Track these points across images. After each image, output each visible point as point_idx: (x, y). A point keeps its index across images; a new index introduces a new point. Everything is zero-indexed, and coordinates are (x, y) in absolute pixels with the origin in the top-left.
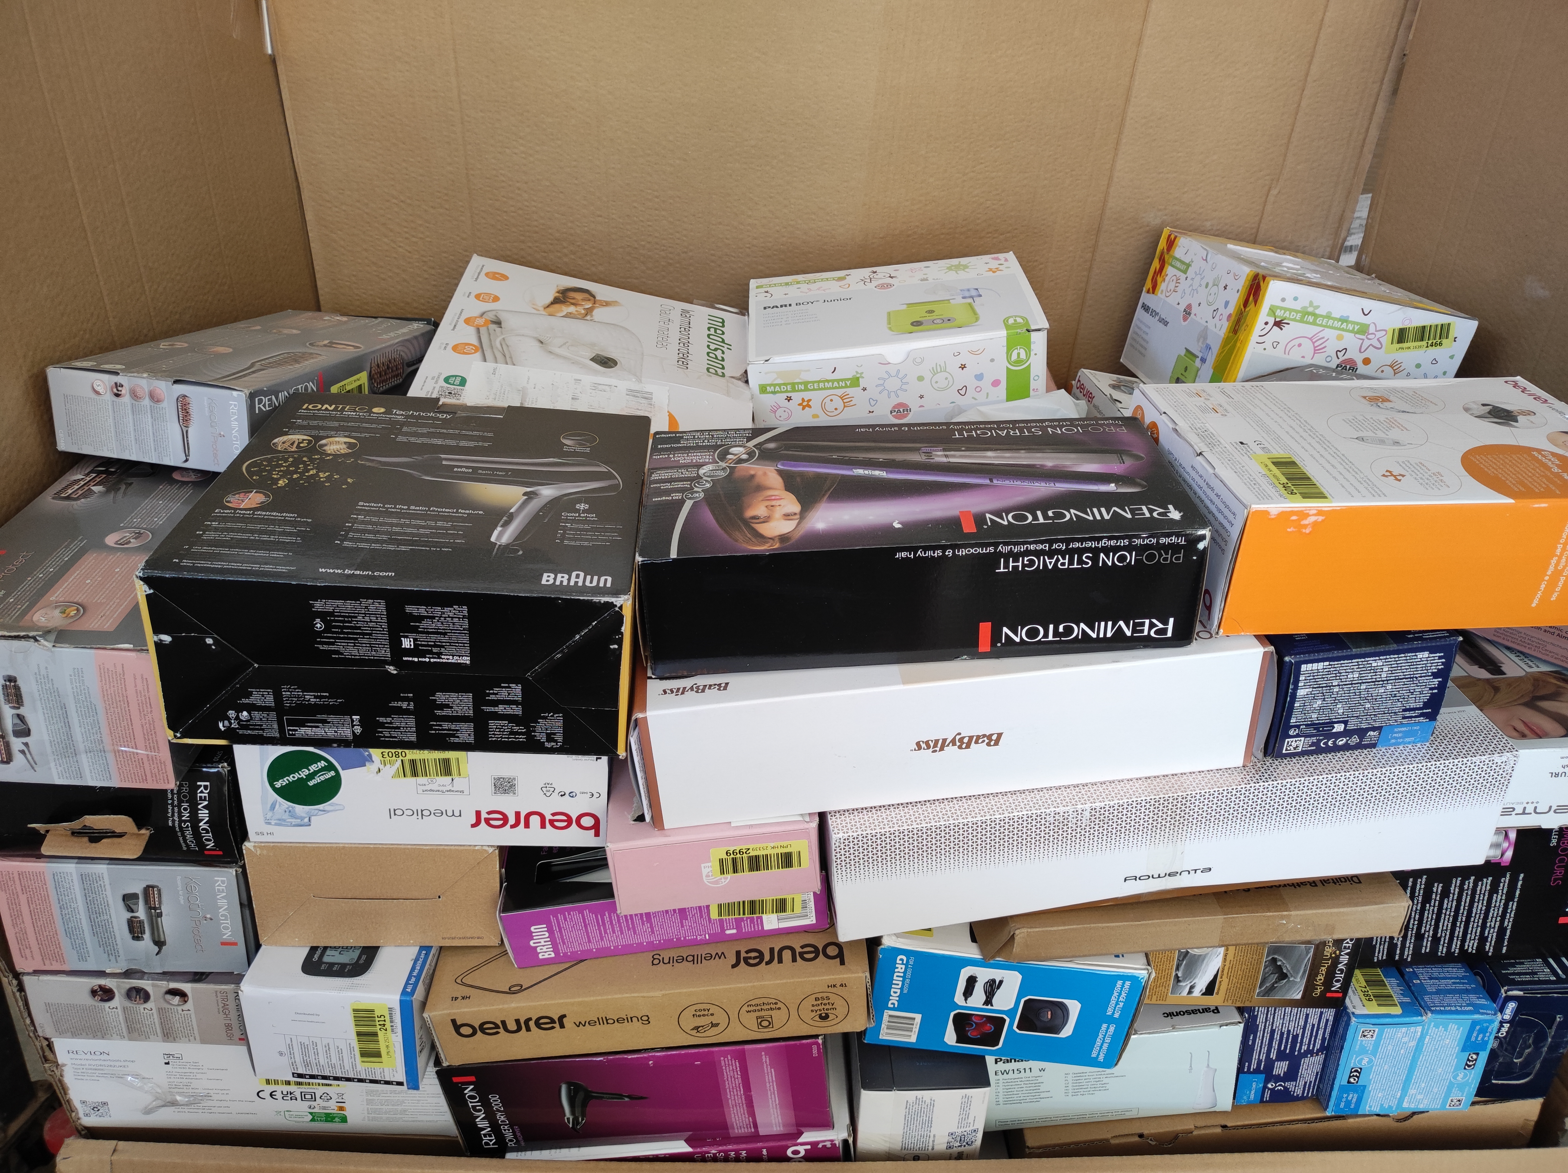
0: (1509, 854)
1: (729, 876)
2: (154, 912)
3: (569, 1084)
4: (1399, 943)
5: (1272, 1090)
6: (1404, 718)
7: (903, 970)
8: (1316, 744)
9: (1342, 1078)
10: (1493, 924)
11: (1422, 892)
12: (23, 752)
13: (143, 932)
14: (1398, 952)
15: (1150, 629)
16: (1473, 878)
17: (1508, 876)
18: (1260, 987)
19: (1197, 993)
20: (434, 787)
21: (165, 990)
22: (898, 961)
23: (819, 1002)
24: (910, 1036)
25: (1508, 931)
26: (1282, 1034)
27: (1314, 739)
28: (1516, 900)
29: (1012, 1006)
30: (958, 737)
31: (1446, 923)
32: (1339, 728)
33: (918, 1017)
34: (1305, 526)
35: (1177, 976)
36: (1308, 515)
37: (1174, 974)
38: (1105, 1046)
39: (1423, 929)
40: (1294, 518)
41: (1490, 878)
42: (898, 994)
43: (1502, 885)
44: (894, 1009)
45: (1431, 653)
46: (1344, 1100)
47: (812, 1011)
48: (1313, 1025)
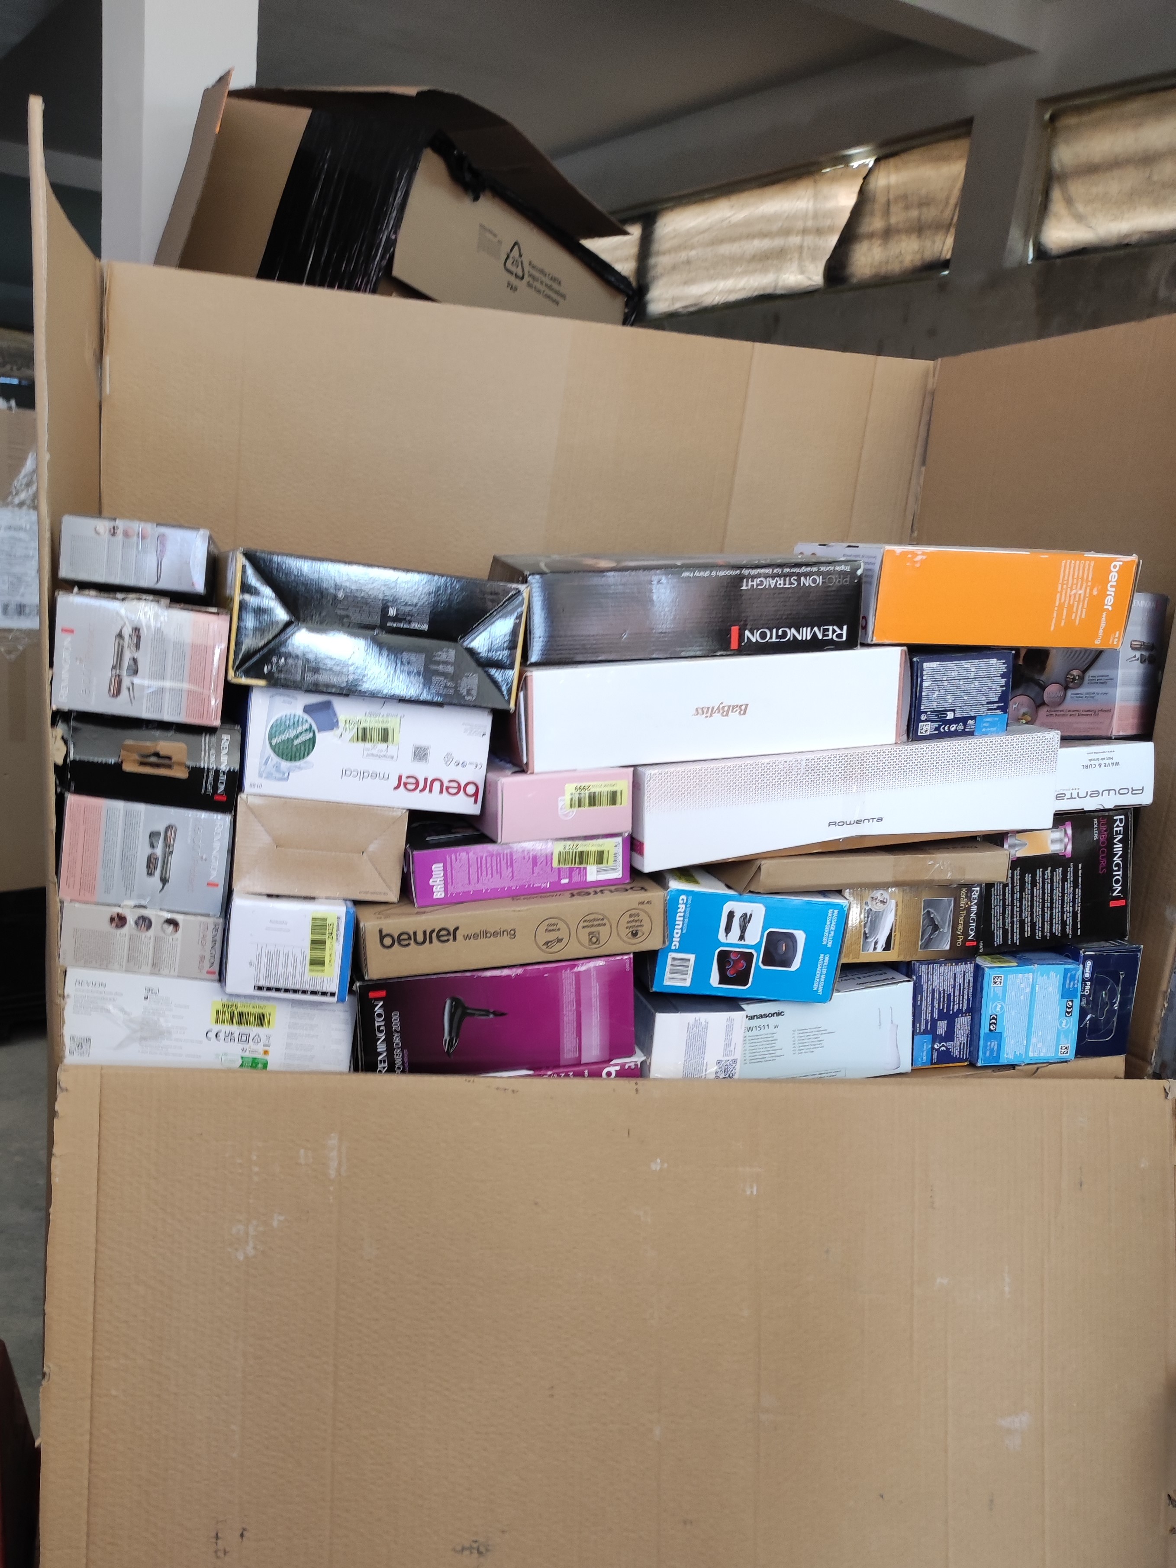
0: (1070, 847)
1: (576, 809)
2: (168, 851)
3: (453, 999)
4: (1009, 929)
5: (937, 1050)
6: (989, 710)
7: (683, 910)
8: (937, 729)
9: (985, 1028)
10: (1068, 908)
11: (1018, 882)
12: (129, 689)
13: (155, 868)
14: (1010, 937)
15: (833, 634)
16: (1049, 868)
17: (1072, 866)
18: (922, 940)
19: (880, 949)
20: (375, 752)
21: (163, 920)
22: (681, 902)
23: (632, 919)
24: (685, 979)
25: (1079, 915)
26: (940, 993)
27: (936, 724)
28: (1080, 887)
29: (758, 940)
30: (721, 706)
31: (1037, 910)
32: (950, 716)
33: (692, 957)
34: (917, 562)
35: (865, 933)
36: (917, 555)
37: (863, 932)
38: (823, 977)
39: (1024, 915)
40: (910, 556)
41: (1061, 869)
42: (679, 935)
43: (1069, 874)
44: (675, 951)
45: (998, 660)
46: (988, 1048)
47: (627, 928)
48: (960, 985)
